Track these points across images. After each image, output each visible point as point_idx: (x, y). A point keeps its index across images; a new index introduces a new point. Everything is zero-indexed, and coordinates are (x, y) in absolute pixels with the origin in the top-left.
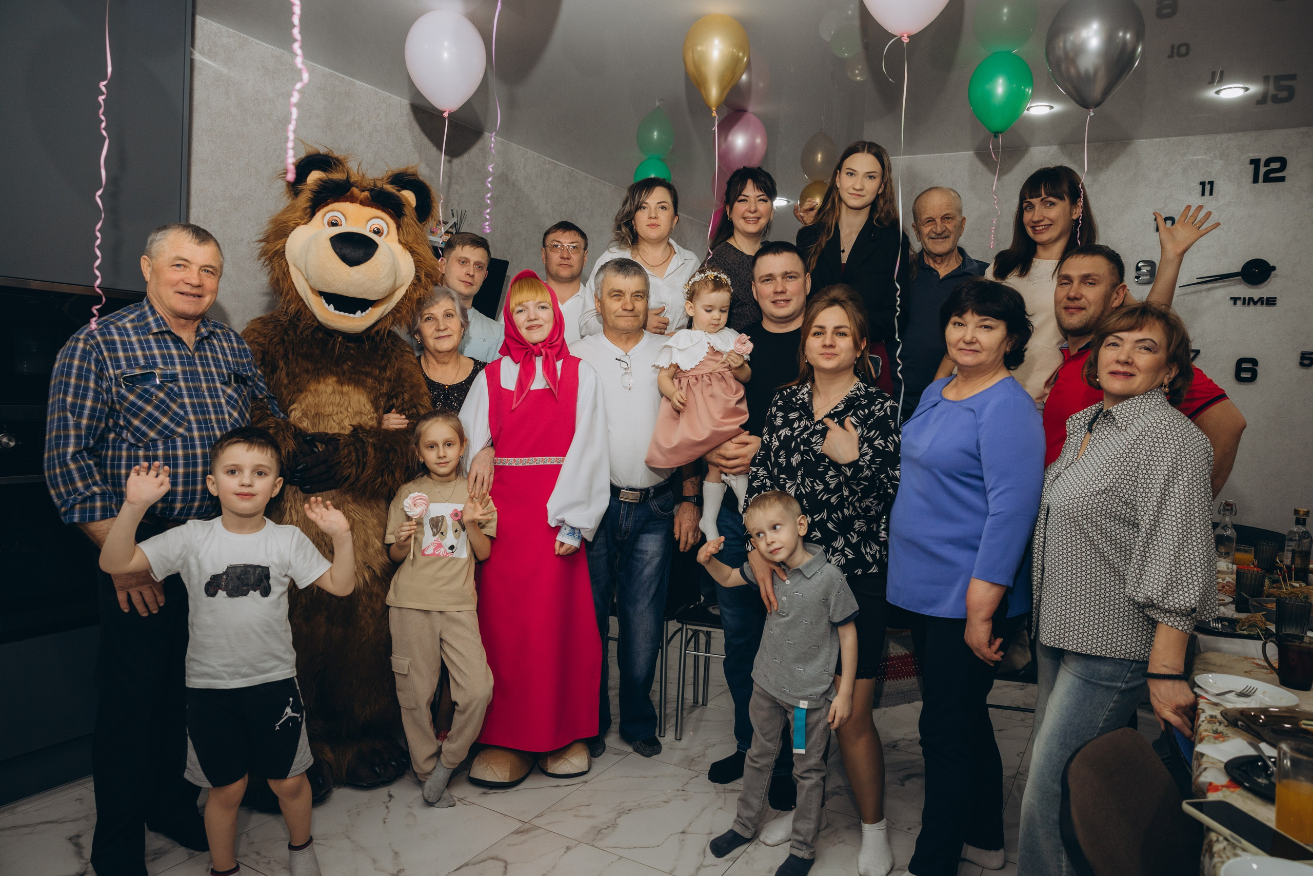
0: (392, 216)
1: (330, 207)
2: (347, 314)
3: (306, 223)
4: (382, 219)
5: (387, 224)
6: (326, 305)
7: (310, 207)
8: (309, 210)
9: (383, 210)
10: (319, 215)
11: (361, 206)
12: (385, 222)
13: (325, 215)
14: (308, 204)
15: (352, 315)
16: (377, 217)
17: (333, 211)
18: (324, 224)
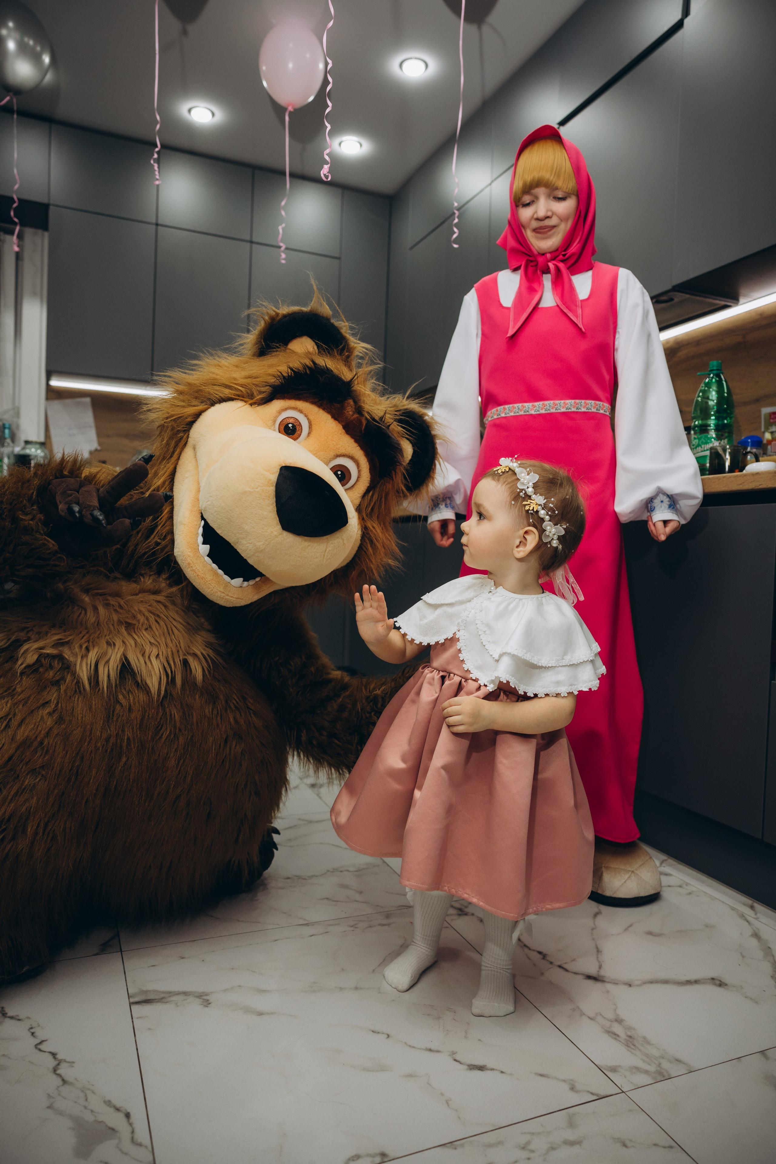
0: (372, 470)
1: (300, 404)
2: (220, 572)
3: (251, 405)
4: (358, 465)
5: (359, 477)
6: (200, 539)
7: (273, 386)
8: (267, 389)
9: (367, 454)
10: (277, 404)
11: (344, 431)
12: (359, 472)
13: (286, 409)
14: (272, 380)
15: (227, 578)
16: (352, 458)
17: (301, 411)
18: (274, 422)
